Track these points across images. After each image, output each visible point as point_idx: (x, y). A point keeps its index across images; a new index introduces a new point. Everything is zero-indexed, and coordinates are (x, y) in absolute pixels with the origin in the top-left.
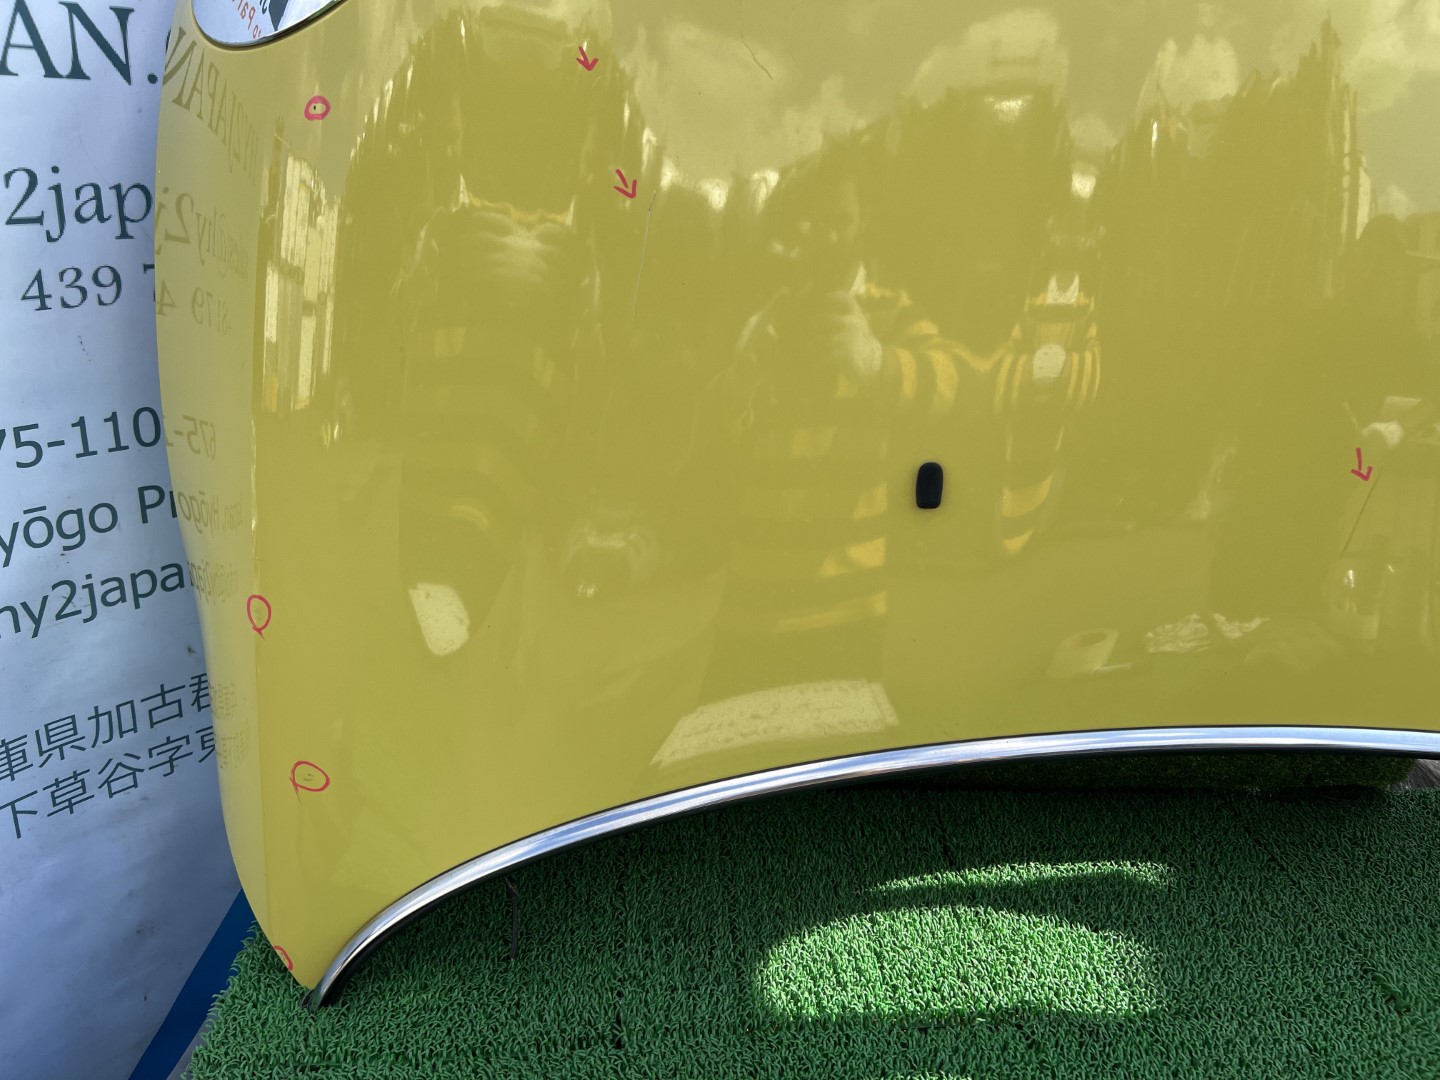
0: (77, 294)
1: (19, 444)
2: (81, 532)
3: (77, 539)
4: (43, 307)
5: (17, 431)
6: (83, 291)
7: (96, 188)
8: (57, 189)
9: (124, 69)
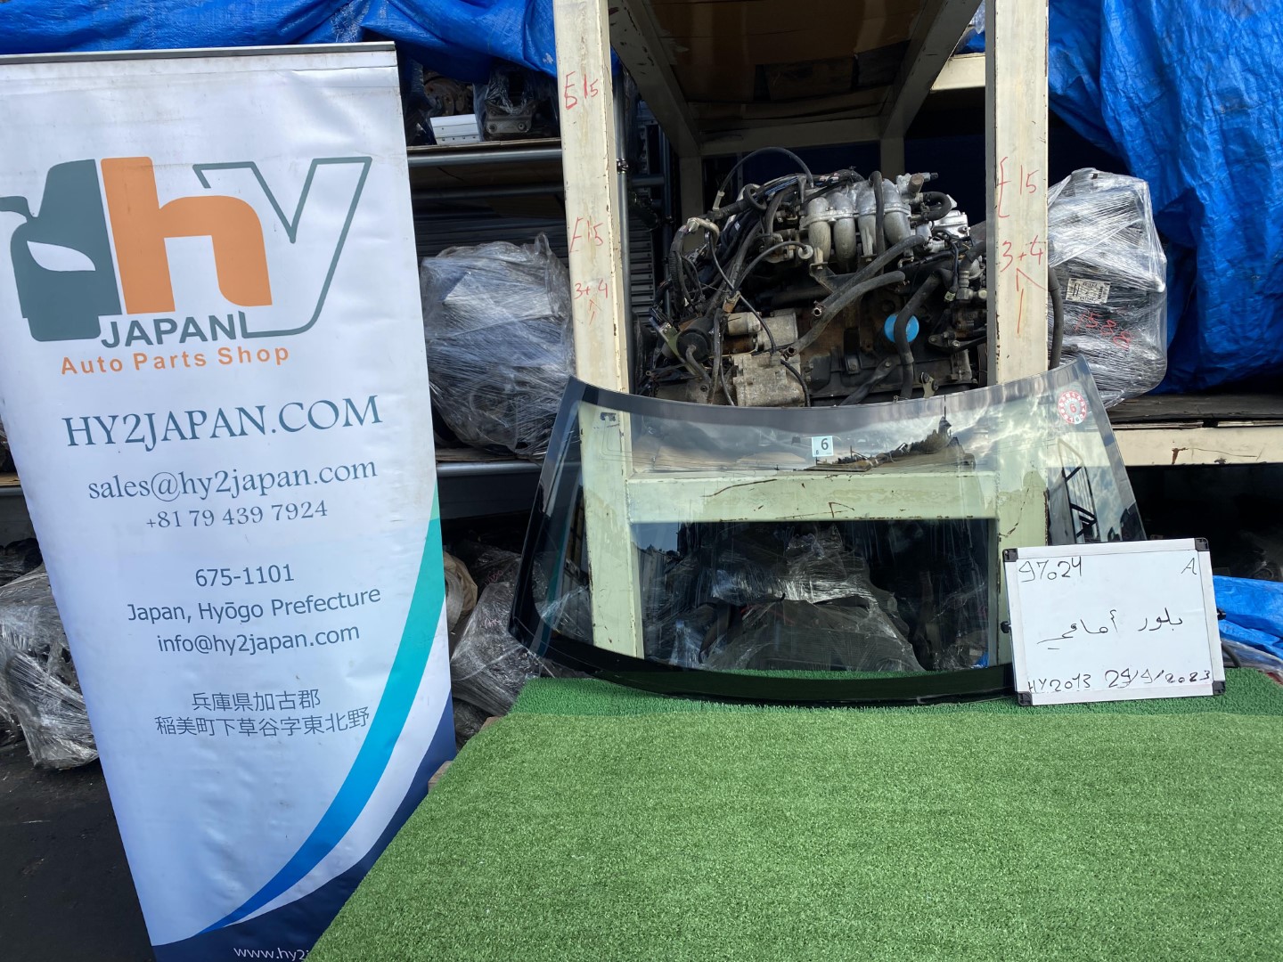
0: (245, 518)
1: (223, 576)
2: (248, 615)
3: (247, 618)
4: (231, 523)
5: (222, 570)
6: (247, 517)
7: (251, 476)
8: (236, 478)
9: (262, 429)
